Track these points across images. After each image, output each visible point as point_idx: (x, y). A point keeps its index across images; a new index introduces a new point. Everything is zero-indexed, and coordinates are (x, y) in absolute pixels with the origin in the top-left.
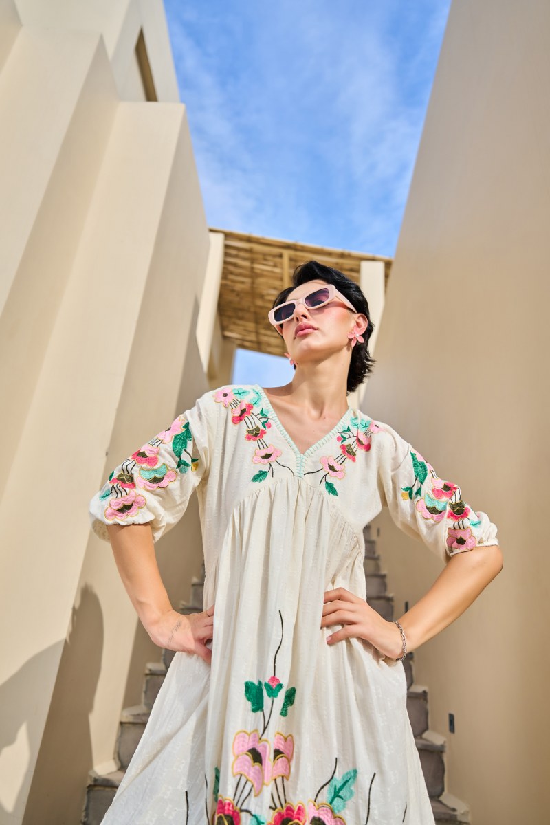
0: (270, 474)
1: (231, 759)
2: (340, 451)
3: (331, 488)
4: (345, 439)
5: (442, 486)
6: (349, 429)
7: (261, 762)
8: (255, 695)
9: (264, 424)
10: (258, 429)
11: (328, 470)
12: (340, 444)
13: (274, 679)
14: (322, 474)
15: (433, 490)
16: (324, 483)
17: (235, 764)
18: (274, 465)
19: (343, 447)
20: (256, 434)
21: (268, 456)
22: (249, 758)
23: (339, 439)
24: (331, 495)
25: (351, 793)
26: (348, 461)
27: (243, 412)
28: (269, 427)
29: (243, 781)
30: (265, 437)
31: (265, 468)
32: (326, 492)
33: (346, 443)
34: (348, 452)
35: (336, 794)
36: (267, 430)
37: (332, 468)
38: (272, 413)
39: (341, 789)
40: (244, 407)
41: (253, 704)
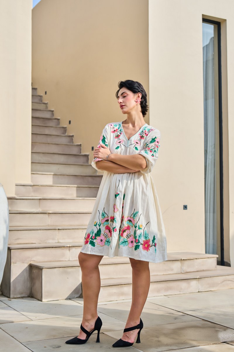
0: (120, 147)
2: (139, 138)
6: (142, 131)
9: (120, 133)
11: (136, 143)
14: (134, 145)
16: (135, 148)
18: (121, 144)
20: (118, 136)
21: (120, 142)
23: (139, 134)
24: (136, 150)
27: (115, 131)
30: (120, 137)
31: (119, 146)
33: (141, 135)
36: (121, 135)
38: (123, 130)
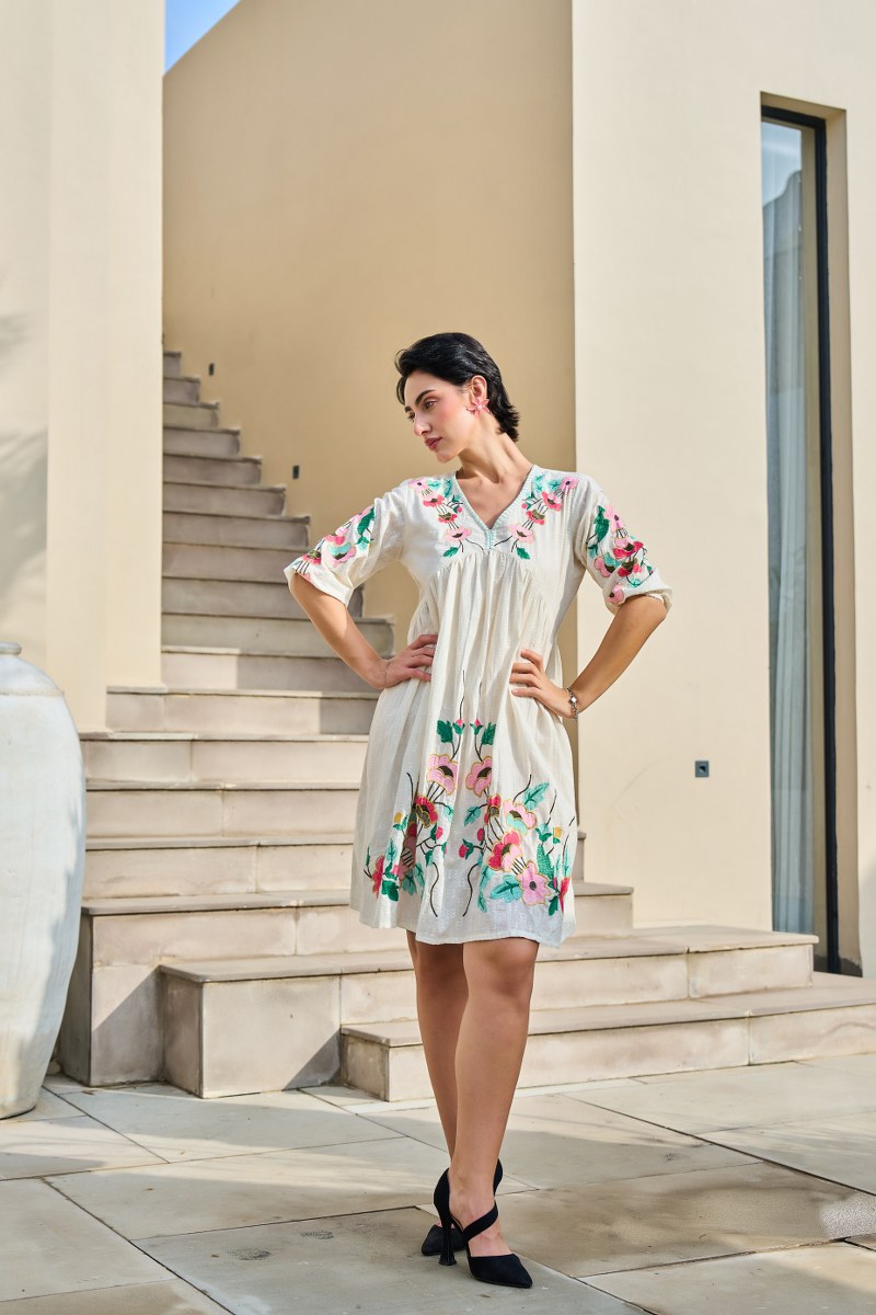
0: (460, 550)
1: (427, 771)
2: (527, 517)
3: (522, 553)
4: (530, 505)
5: (625, 546)
6: (533, 495)
7: (452, 775)
8: (445, 731)
9: (455, 510)
10: (449, 514)
11: (517, 536)
12: (525, 510)
13: (460, 721)
14: (512, 541)
15: (614, 550)
16: (515, 549)
17: (430, 775)
18: (464, 542)
19: (529, 513)
20: (447, 518)
21: (458, 536)
22: (441, 772)
23: (524, 506)
24: (524, 560)
25: (542, 798)
26: (536, 526)
28: (460, 510)
29: (435, 786)
30: (456, 519)
31: (456, 545)
32: (518, 557)
33: (531, 509)
34: (536, 517)
35: (530, 798)
36: (459, 514)
37: (521, 534)
38: (463, 498)
39: (534, 795)
40: (435, 497)
41: (442, 736)
